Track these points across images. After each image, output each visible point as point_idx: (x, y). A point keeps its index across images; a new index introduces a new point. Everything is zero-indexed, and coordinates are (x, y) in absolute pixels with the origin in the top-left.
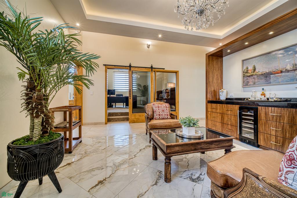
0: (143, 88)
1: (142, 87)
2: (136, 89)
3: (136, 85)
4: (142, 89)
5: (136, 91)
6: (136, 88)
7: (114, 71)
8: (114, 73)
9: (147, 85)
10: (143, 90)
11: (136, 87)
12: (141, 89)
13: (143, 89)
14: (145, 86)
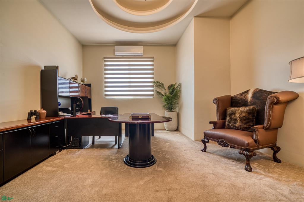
0: (167, 91)
1: (167, 89)
2: (152, 93)
3: (151, 84)
4: (165, 94)
5: (152, 97)
6: (152, 91)
7: (104, 58)
8: (105, 61)
9: (177, 85)
10: (168, 97)
11: (152, 89)
12: (163, 92)
13: (168, 94)
14: (172, 86)
